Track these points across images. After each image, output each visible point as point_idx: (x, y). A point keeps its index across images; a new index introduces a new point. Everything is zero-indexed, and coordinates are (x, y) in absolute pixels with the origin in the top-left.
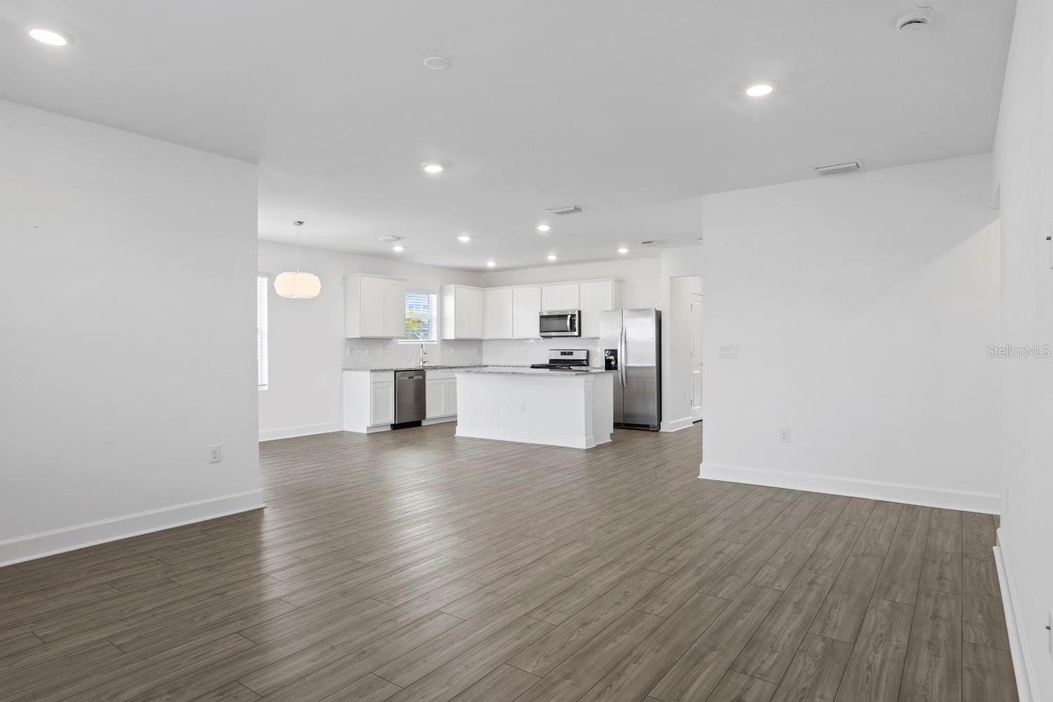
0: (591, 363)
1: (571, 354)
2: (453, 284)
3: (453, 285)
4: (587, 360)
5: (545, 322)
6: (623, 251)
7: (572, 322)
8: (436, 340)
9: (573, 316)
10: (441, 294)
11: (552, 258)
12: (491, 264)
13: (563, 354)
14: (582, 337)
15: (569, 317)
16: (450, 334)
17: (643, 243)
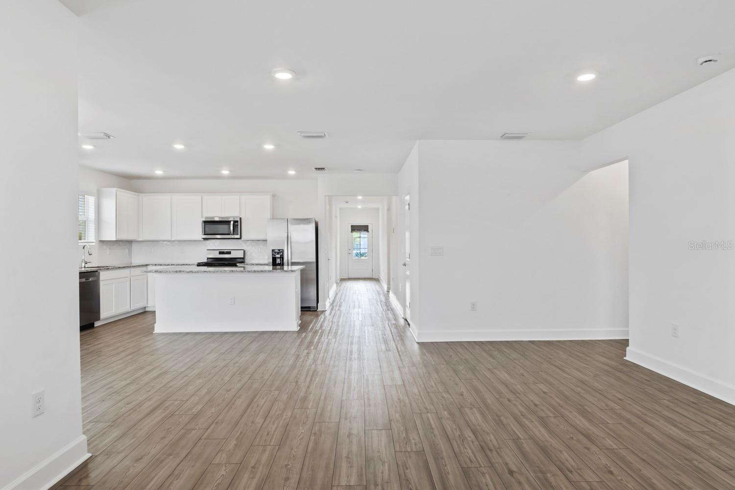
0: (246, 261)
1: (229, 253)
2: (114, 187)
3: (115, 189)
4: (243, 258)
5: (209, 226)
6: (292, 172)
7: (235, 226)
8: (95, 241)
9: (235, 222)
10: (99, 197)
11: (225, 172)
12: (159, 172)
13: (220, 253)
14: (242, 239)
15: (232, 222)
16: (110, 235)
17: (316, 169)
